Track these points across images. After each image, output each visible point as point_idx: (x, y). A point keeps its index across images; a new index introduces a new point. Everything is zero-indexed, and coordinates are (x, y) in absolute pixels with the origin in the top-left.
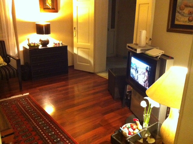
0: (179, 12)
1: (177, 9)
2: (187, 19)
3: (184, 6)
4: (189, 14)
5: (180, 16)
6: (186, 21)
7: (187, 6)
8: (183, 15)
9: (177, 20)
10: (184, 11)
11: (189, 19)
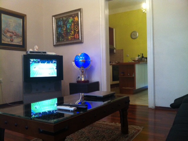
0: (4, 35)
1: (2, 32)
2: (9, 40)
3: (7, 31)
4: (10, 37)
5: (5, 38)
6: (9, 41)
7: (8, 31)
8: (6, 37)
9: (3, 40)
10: (7, 34)
11: (10, 40)
